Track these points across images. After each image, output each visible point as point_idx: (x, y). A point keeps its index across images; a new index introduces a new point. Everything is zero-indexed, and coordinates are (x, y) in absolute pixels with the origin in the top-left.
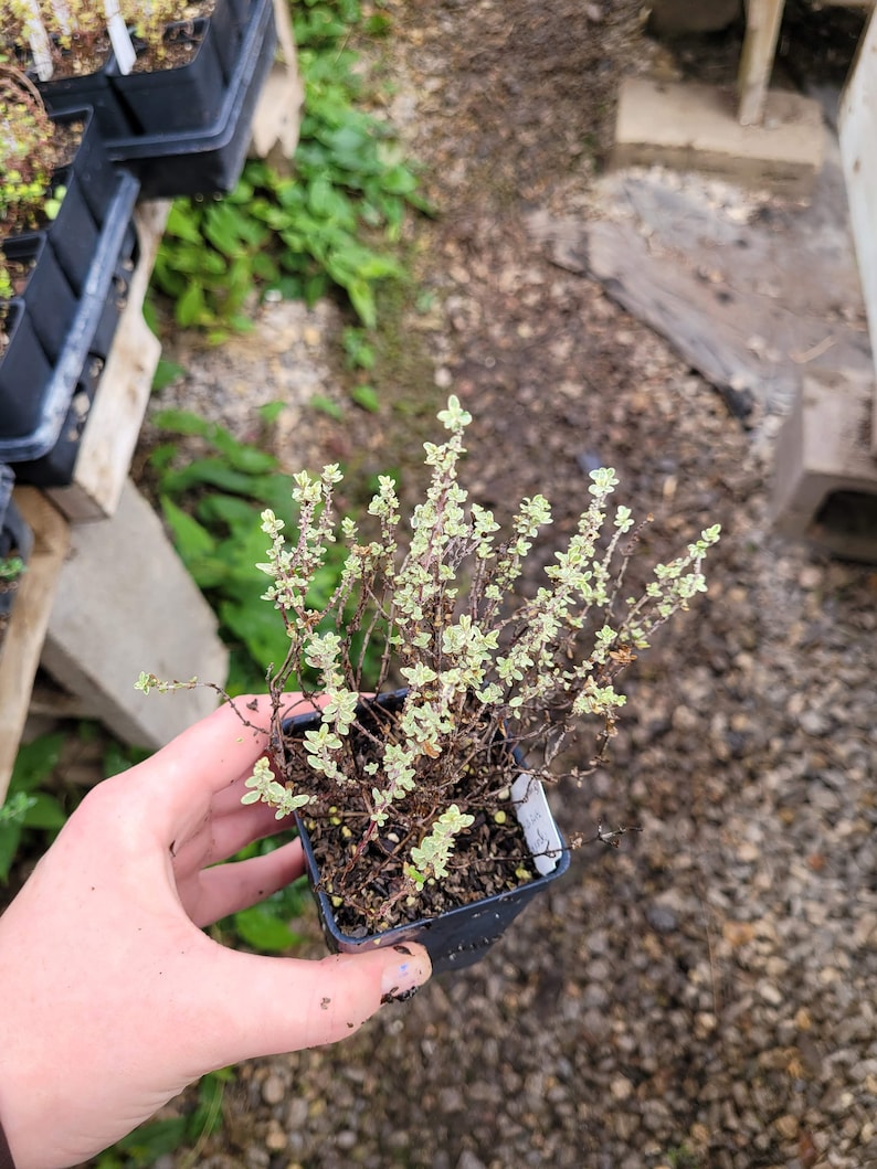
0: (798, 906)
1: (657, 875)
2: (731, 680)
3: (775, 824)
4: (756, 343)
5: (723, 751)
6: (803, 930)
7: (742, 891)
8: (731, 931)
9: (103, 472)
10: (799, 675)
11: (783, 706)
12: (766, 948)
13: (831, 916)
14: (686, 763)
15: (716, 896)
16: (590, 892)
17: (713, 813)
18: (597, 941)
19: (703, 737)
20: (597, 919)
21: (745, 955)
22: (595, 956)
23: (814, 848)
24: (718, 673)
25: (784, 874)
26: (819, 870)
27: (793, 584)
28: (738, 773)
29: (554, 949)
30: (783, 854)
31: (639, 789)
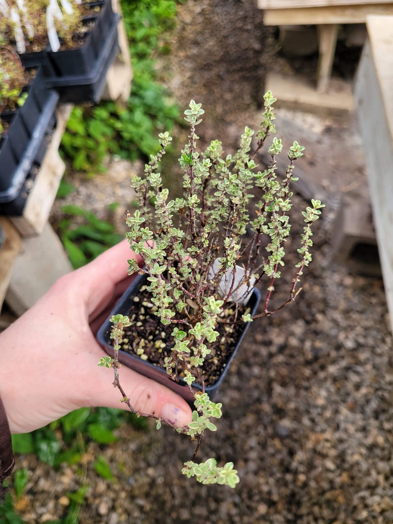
0: (342, 426)
1: (280, 412)
2: (313, 326)
3: (333, 389)
4: (325, 183)
5: (310, 356)
6: (344, 436)
7: (317, 419)
8: (313, 437)
9: (37, 215)
10: (343, 323)
11: (336, 337)
12: (328, 445)
13: (357, 430)
14: (293, 362)
15: (306, 421)
16: (250, 419)
17: (305, 384)
18: (253, 442)
19: (301, 351)
20: (253, 432)
21: (319, 448)
22: (252, 448)
23: (350, 400)
24: (308, 323)
25: (337, 412)
26: (352, 410)
27: (341, 284)
28: (316, 366)
29: (233, 445)
30: (336, 402)
31: (272, 373)
